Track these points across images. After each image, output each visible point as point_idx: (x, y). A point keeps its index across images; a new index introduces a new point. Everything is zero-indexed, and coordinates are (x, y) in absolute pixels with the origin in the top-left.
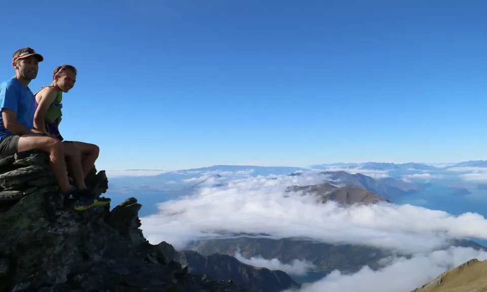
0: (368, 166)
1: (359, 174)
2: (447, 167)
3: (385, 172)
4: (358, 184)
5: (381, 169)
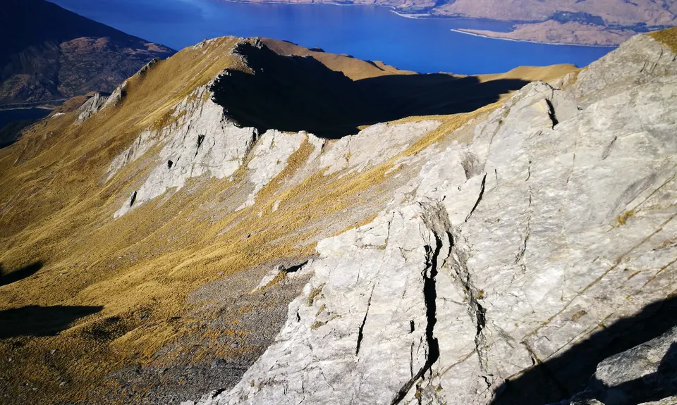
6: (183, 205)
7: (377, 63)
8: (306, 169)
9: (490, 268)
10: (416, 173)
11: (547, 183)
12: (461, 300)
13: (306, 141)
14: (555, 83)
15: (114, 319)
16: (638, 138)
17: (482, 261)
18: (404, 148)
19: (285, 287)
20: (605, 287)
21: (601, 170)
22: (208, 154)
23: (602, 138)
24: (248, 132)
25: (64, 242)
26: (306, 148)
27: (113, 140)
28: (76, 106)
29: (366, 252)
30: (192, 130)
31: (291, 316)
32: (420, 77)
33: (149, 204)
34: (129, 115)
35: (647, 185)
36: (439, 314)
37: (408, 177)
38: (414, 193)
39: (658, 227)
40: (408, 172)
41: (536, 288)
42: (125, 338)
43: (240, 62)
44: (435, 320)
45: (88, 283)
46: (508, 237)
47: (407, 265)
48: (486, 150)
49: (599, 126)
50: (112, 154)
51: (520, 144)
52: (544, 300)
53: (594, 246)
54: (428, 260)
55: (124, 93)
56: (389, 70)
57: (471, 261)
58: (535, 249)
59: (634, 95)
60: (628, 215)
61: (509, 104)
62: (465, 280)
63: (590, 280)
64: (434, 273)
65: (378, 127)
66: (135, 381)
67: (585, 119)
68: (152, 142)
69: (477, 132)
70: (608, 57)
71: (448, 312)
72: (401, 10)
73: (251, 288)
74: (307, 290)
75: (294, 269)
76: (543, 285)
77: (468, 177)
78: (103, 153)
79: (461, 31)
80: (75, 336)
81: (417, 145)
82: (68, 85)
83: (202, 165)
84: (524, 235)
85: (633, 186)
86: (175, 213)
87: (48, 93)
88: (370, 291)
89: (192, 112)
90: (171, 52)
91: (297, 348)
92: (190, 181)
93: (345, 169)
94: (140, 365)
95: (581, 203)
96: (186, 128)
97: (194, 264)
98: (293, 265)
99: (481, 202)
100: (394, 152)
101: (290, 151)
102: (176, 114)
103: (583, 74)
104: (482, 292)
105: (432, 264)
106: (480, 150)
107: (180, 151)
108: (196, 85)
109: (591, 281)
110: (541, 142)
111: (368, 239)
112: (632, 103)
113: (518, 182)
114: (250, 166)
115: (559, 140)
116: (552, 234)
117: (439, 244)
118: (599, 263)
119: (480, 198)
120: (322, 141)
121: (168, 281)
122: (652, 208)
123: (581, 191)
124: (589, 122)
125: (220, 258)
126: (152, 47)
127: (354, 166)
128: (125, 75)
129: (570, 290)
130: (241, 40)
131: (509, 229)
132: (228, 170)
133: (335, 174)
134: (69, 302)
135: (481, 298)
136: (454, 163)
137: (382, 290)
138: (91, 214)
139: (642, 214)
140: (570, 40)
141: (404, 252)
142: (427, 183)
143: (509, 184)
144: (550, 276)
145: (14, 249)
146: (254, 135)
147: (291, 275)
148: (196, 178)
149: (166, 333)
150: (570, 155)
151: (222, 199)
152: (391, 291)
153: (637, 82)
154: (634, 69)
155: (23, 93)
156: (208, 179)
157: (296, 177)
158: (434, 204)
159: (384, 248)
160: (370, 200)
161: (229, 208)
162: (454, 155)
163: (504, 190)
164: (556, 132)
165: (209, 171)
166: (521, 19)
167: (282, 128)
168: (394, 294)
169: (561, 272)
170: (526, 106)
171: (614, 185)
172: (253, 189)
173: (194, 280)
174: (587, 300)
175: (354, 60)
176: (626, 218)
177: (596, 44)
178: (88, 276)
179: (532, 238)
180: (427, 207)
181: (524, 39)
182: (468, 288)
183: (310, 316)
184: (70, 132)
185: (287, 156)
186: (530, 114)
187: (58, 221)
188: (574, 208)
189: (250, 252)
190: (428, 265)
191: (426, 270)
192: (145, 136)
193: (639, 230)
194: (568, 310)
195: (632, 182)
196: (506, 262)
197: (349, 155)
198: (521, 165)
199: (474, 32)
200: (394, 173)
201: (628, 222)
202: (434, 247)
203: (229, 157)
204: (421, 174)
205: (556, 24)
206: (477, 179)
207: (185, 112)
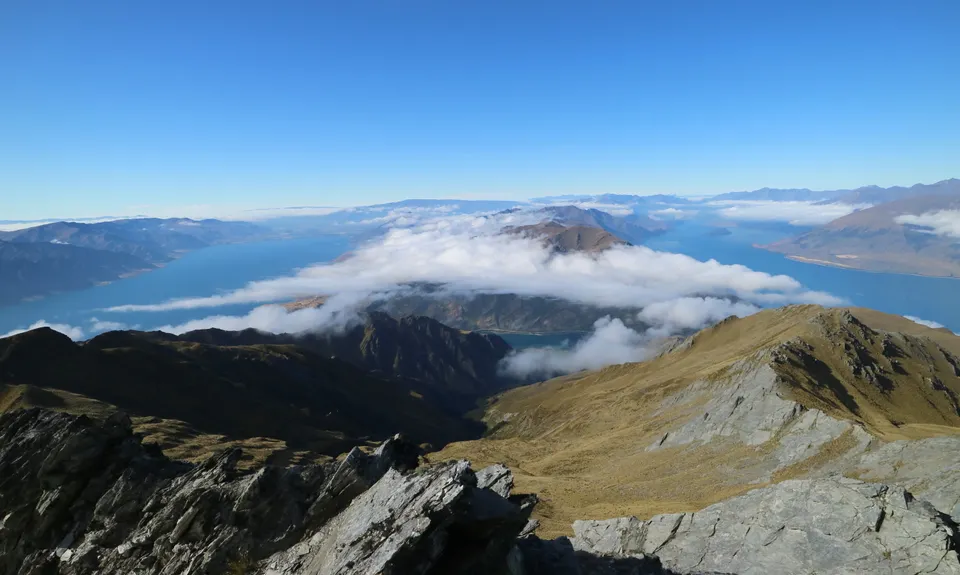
0: (605, 199)
1: (593, 210)
2: (705, 201)
3: (627, 206)
4: (592, 221)
5: (621, 203)
8: (841, 463)
13: (850, 431)
22: (741, 419)
24: (790, 405)
26: (847, 440)
27: (671, 381)
33: (674, 448)
34: (694, 362)
43: (817, 332)
50: (666, 394)
55: (694, 342)
68: (702, 392)
78: (660, 391)
89: (748, 373)
92: (717, 439)
96: (736, 386)
101: (826, 437)
102: (731, 371)
114: (780, 441)
120: (869, 438)
132: (758, 439)
138: (630, 441)
146: (795, 410)
148: (724, 438)
151: (741, 467)
156: (735, 442)
157: (825, 469)
165: (738, 434)
172: (775, 466)
178: (601, 494)
185: (822, 443)
187: (605, 439)
197: (900, 464)
203: (761, 427)
207: (741, 371)
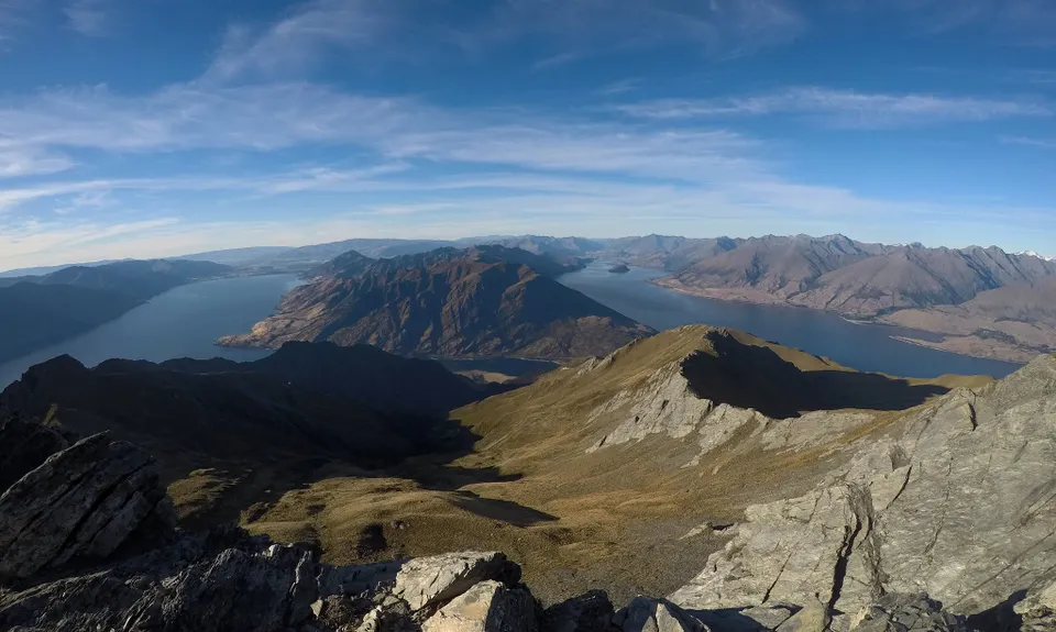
6: (640, 455)
7: (824, 358)
8: (749, 441)
9: (900, 556)
10: (848, 459)
11: (965, 480)
12: (866, 582)
13: (753, 417)
14: (977, 391)
15: (566, 530)
16: (1043, 444)
17: (894, 547)
18: (840, 436)
19: (709, 542)
20: (999, 584)
21: (1013, 473)
22: (668, 417)
23: (1015, 442)
24: (705, 403)
25: (546, 462)
26: (752, 423)
27: (598, 393)
28: (577, 365)
29: (789, 523)
30: (660, 395)
31: (709, 565)
32: (861, 375)
33: (614, 448)
34: (615, 376)
35: (1048, 490)
36: (844, 590)
37: (840, 463)
38: (844, 476)
39: (1051, 531)
40: (841, 458)
41: (937, 580)
42: (571, 546)
43: (708, 346)
44: (839, 596)
45: (556, 497)
46: (923, 528)
47: (825, 541)
48: (913, 446)
49: (1014, 431)
50: (596, 403)
51: (944, 442)
52: (942, 591)
53: (996, 545)
54: (845, 539)
55: (613, 359)
56: (834, 366)
57: (885, 547)
58: (944, 543)
59: (1043, 403)
60: (1030, 517)
61: (937, 405)
62: (876, 563)
63: (986, 576)
64: (849, 552)
65: (820, 414)
66: (569, 580)
67: (1003, 423)
68: (628, 399)
69: (907, 428)
70: (1020, 371)
71: (853, 590)
72: (848, 317)
73: (680, 536)
74: (729, 546)
75: (720, 528)
76: (944, 577)
77: (894, 468)
78: (589, 401)
79: (898, 338)
80: (536, 533)
81: (852, 434)
82: (576, 348)
83: (662, 424)
84: (937, 528)
85: (1036, 490)
86: (632, 460)
87: (562, 353)
88: (785, 559)
89: (662, 382)
90: (655, 333)
91: (707, 594)
92: (649, 436)
93: (784, 448)
94: (576, 571)
95: (992, 503)
96: (655, 392)
97: (638, 504)
98: (720, 524)
99: (904, 492)
100: (830, 438)
101: (737, 424)
102: (649, 380)
103: (1000, 384)
104: (888, 576)
105: (848, 543)
106: (908, 445)
107: (647, 410)
108: (668, 360)
109: (988, 577)
110: (965, 441)
111: (794, 511)
112: (1041, 410)
113: (939, 476)
114: (701, 432)
115: (979, 440)
116: (962, 529)
117: (859, 527)
118: (998, 561)
119: (904, 488)
120: (767, 419)
121: (614, 513)
122: (1049, 511)
123: (993, 491)
124: (1005, 426)
125: (659, 504)
126: (640, 327)
127: (792, 446)
128: (618, 346)
129: (968, 585)
130: (711, 328)
131: (925, 521)
132: (683, 432)
133: (773, 450)
134: (539, 508)
135: (886, 582)
136: (884, 454)
137: (797, 561)
138: (569, 446)
139: (1040, 517)
140: (989, 354)
141: (825, 529)
142: (857, 469)
143: (931, 478)
144: (953, 569)
145: (513, 458)
146: (709, 406)
147: (717, 532)
148: (655, 434)
149: (602, 553)
150: (987, 455)
151: (672, 456)
152: (806, 562)
153: (1046, 393)
154: (1041, 384)
155: (546, 351)
156: (664, 436)
157: (738, 448)
158: (861, 488)
159: (807, 522)
160: (800, 479)
161: (677, 464)
162: (884, 447)
163: (926, 483)
164: (977, 433)
165: (666, 430)
166: (949, 332)
167: (735, 404)
168: (807, 566)
169: (964, 567)
170: (952, 409)
171: (1021, 487)
172: (699, 452)
173: (634, 517)
174: (981, 595)
175: (805, 354)
176: (1027, 520)
177: (1010, 360)
178: (556, 492)
179: (943, 532)
180: (855, 490)
181: (952, 349)
182: (876, 571)
183: (727, 570)
184: (570, 382)
185: (734, 428)
186: (953, 416)
187: (546, 445)
188: (985, 507)
189: (686, 505)
190: (845, 544)
191: (842, 549)
192: (622, 394)
193: (1036, 533)
194: (962, 602)
195: (1036, 485)
196: (916, 552)
197: (790, 435)
198: (942, 460)
199: (910, 340)
200: (828, 457)
201: (1029, 524)
202: (854, 528)
203: (684, 422)
204: (853, 461)
205: (977, 340)
206: (903, 470)
207: (657, 381)
